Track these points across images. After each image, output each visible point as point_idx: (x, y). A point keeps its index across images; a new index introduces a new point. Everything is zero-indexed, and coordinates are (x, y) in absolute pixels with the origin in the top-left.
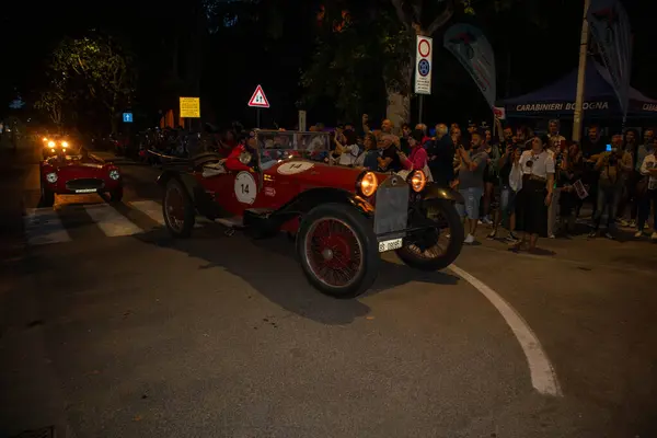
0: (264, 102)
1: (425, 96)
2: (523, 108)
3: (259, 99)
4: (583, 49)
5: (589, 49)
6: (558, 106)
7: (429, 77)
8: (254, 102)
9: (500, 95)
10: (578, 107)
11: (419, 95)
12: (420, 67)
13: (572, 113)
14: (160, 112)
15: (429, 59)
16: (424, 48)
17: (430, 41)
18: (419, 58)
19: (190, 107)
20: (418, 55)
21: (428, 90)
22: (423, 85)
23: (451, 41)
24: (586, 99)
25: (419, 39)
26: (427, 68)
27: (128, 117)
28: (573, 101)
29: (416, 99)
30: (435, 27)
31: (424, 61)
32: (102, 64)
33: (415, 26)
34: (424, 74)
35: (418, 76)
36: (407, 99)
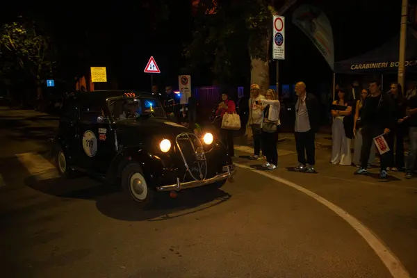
0: (156, 69)
1: (280, 61)
2: (356, 67)
3: (152, 67)
4: (404, 20)
6: (384, 65)
7: (283, 46)
8: (149, 69)
10: (401, 64)
11: (276, 60)
12: (276, 39)
13: (396, 69)
14: (76, 78)
15: (283, 32)
16: (278, 24)
17: (283, 18)
18: (275, 32)
19: (99, 74)
20: (274, 30)
21: (282, 56)
22: (278, 52)
23: (298, 19)
24: (406, 59)
25: (275, 17)
26: (281, 39)
27: (50, 83)
28: (396, 60)
29: (273, 63)
30: (286, 8)
31: (279, 35)
32: (27, 42)
33: (270, 8)
34: (279, 44)
35: (275, 46)
36: (266, 64)
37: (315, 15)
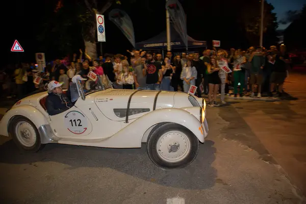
0: (20, 49)
1: (103, 43)
2: (147, 46)
3: (17, 47)
4: (168, 20)
5: (171, 20)
7: (104, 34)
8: (15, 49)
9: (137, 40)
10: (169, 45)
11: (100, 42)
12: (99, 29)
13: (166, 47)
15: (103, 25)
16: (100, 20)
17: (103, 16)
18: (98, 25)
20: (98, 23)
21: (104, 40)
22: (101, 37)
23: (112, 17)
24: (172, 41)
25: (97, 15)
26: (103, 29)
28: (166, 42)
29: (99, 44)
30: (104, 10)
31: (101, 26)
33: (94, 9)
34: (101, 32)
35: (99, 33)
36: (94, 44)
37: (122, 16)
